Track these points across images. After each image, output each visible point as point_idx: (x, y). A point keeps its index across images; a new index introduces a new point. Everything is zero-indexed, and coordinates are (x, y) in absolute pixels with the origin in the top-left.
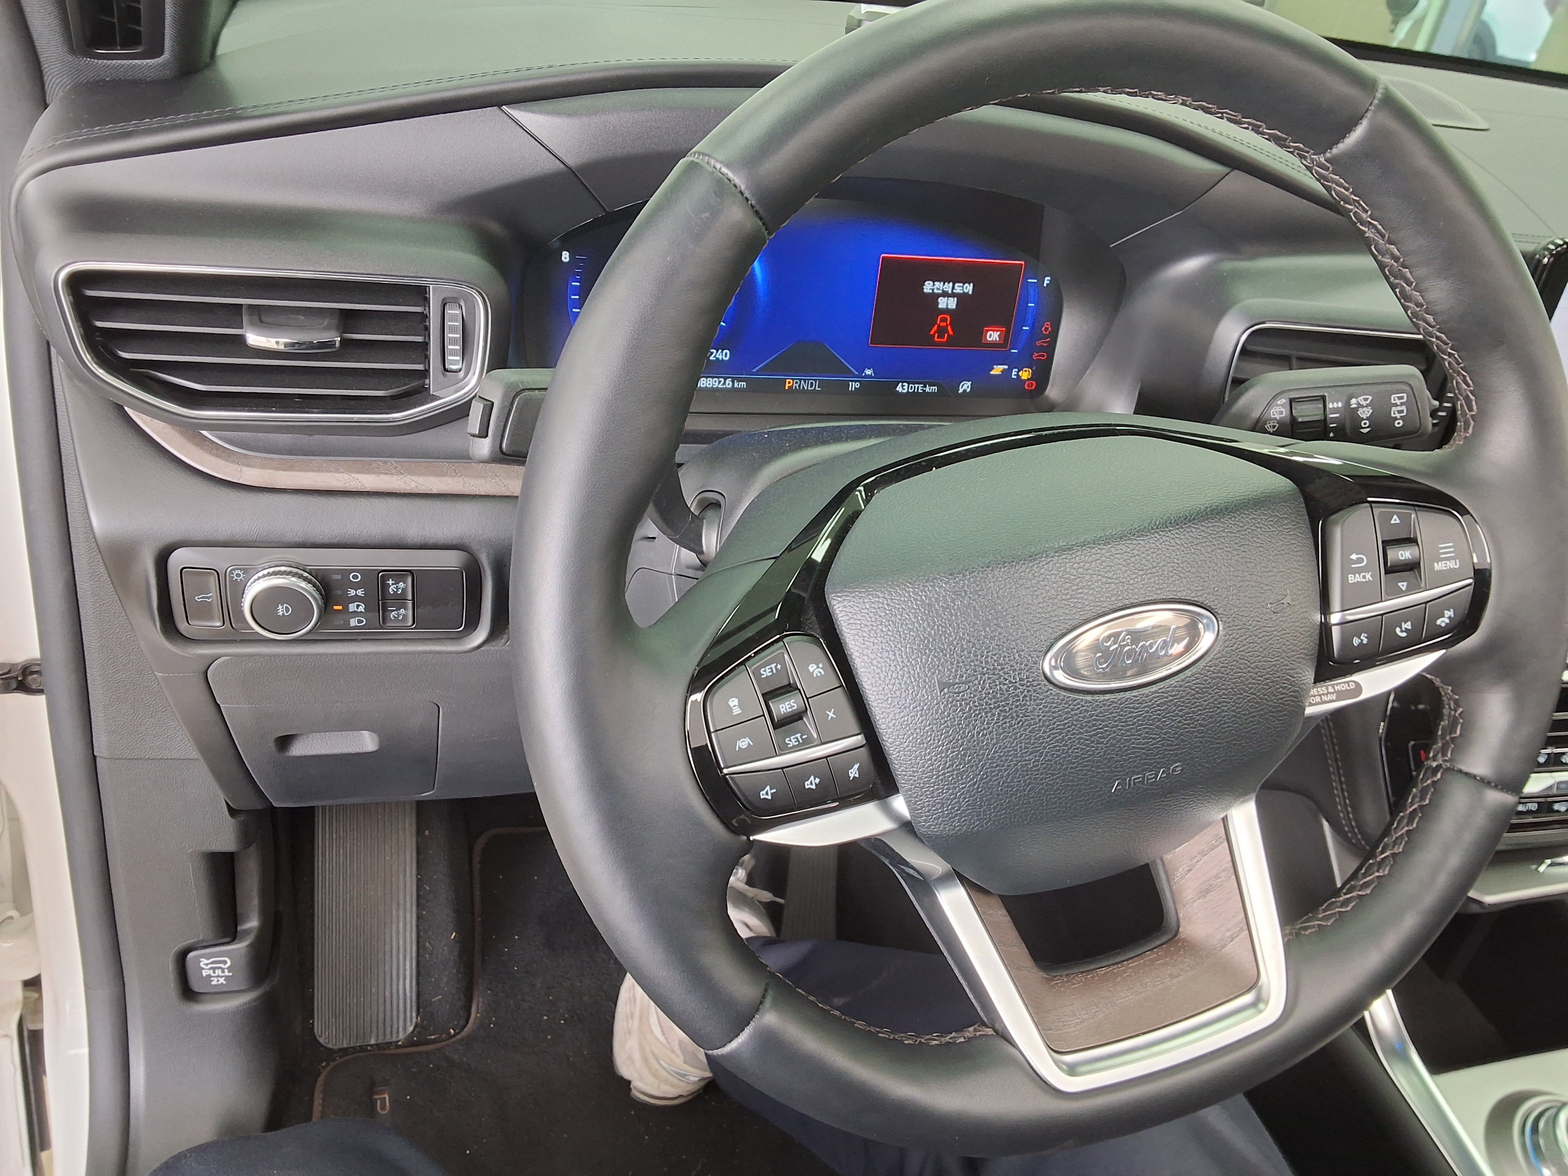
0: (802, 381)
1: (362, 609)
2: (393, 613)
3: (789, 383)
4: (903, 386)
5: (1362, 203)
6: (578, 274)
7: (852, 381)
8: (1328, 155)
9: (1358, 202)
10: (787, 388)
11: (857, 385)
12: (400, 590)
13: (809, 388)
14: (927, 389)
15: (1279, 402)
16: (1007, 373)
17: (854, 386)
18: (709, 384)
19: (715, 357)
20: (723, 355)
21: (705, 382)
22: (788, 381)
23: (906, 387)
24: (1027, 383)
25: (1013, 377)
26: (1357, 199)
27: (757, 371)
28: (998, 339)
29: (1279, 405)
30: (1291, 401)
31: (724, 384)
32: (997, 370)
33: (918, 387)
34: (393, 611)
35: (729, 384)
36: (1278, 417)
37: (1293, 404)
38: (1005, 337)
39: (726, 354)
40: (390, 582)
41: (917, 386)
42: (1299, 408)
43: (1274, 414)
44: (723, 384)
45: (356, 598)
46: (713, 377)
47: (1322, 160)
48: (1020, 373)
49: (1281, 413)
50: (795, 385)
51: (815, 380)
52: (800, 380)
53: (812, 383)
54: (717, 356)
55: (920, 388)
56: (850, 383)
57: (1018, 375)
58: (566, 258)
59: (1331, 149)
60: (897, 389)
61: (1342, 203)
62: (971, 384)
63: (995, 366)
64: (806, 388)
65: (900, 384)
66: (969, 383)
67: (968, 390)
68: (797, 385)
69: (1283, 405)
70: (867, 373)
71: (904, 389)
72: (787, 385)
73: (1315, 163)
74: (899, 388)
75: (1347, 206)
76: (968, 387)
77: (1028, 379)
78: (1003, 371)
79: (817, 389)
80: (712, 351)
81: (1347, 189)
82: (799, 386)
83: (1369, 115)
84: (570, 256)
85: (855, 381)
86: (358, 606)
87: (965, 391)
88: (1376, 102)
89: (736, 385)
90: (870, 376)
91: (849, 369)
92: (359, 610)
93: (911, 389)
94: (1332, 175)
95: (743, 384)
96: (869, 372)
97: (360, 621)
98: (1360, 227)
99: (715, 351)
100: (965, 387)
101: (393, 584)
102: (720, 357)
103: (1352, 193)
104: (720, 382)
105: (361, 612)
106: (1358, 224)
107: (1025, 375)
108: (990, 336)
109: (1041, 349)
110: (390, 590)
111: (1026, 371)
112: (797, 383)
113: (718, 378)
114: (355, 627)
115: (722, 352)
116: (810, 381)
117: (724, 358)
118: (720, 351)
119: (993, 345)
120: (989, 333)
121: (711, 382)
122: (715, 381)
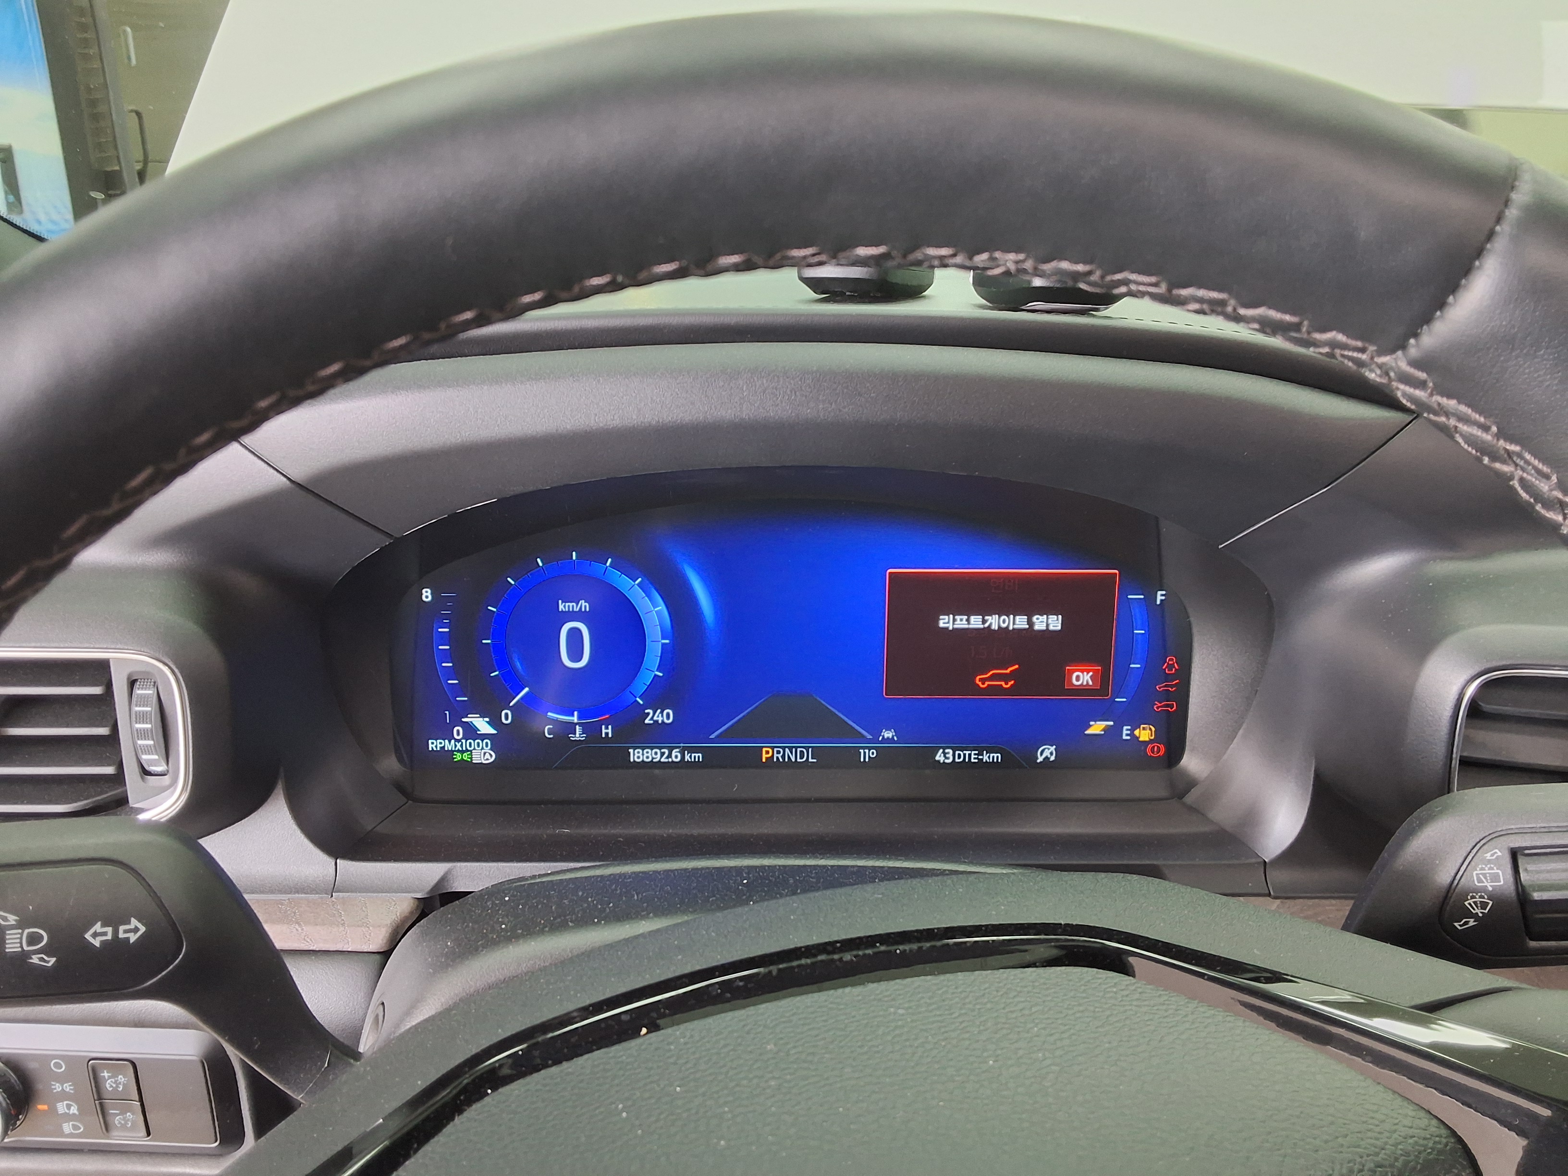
0: (787, 750)
1: (74, 1110)
2: (118, 1118)
3: (767, 752)
4: (944, 753)
5: (1528, 456)
6: (447, 617)
7: (864, 748)
8: (1414, 349)
9: (1520, 456)
10: (764, 760)
11: (873, 753)
12: (121, 1087)
13: (799, 760)
14: (985, 758)
15: (1488, 856)
16: (1112, 733)
17: (867, 754)
18: (648, 757)
19: (652, 719)
20: (665, 716)
21: (640, 755)
22: (764, 750)
23: (950, 756)
24: (1150, 746)
25: (1125, 737)
26: (1516, 448)
27: (717, 737)
28: (1091, 683)
29: (1489, 861)
30: (1515, 855)
31: (670, 756)
32: (1097, 728)
33: (970, 755)
34: (118, 1115)
35: (676, 757)
36: (1489, 886)
37: (1521, 861)
38: (1103, 678)
39: (668, 715)
40: (106, 1074)
41: (967, 753)
42: (1530, 867)
43: (1480, 881)
44: (667, 758)
45: (63, 1096)
46: (652, 748)
47: (1404, 366)
48: (1137, 732)
49: (1495, 878)
50: (775, 755)
51: (807, 748)
52: (784, 748)
53: (802, 752)
54: (655, 718)
55: (973, 756)
56: (862, 751)
57: (1132, 734)
58: (427, 597)
59: (1416, 335)
60: (937, 758)
61: (1486, 460)
62: (1056, 749)
63: (1092, 723)
64: (793, 760)
65: (941, 751)
66: (1053, 748)
67: (1052, 758)
68: (780, 756)
69: (1497, 862)
70: (886, 736)
71: (948, 758)
72: (764, 756)
73: (1392, 374)
74: (940, 757)
75: (1497, 465)
76: (1051, 754)
77: (1151, 741)
78: (1107, 729)
79: (810, 760)
80: (647, 711)
81: (1486, 429)
82: (783, 757)
83: (1499, 246)
84: (432, 594)
85: (870, 749)
86: (69, 1107)
87: (1047, 758)
88: (1512, 213)
89: (687, 758)
90: (888, 740)
91: (860, 733)
92: (71, 1112)
93: (959, 758)
94: (1437, 398)
95: (698, 756)
96: (888, 734)
97: (75, 1127)
98: (1543, 512)
99: (651, 711)
100: (1047, 753)
101: (110, 1078)
102: (660, 720)
103: (1498, 436)
104: (663, 754)
105: (74, 1114)
106: (1538, 507)
107: (1145, 734)
108: (1078, 678)
109: (1167, 696)
110: (108, 1086)
111: (1144, 729)
112: (778, 752)
113: (660, 748)
114: (71, 1135)
115: (662, 712)
116: (799, 750)
117: (666, 721)
118: (659, 711)
119: (1082, 691)
120: (1075, 674)
121: (649, 755)
122: (656, 753)
